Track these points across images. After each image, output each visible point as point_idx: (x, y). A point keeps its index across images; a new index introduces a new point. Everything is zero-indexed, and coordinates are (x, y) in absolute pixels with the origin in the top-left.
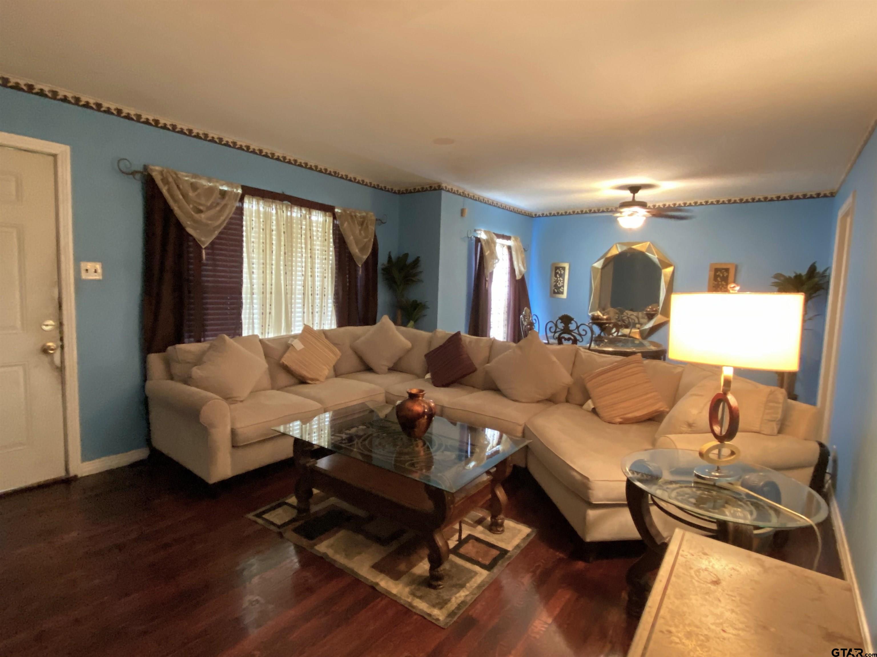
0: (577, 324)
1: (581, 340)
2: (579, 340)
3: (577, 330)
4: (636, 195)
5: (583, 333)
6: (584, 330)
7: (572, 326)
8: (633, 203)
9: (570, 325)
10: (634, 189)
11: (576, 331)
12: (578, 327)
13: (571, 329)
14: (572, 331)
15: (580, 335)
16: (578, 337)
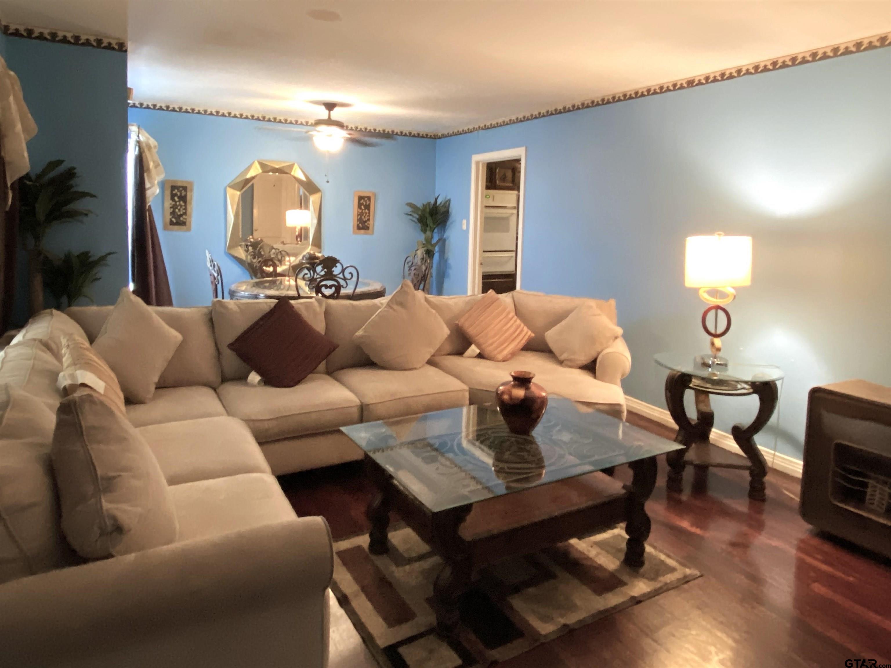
0: (343, 267)
1: (345, 285)
2: (342, 286)
3: (342, 274)
4: (331, 112)
5: (348, 276)
6: (351, 273)
7: (337, 270)
8: (330, 122)
9: (334, 269)
10: (330, 106)
11: (341, 276)
12: (343, 271)
13: (335, 273)
14: (336, 276)
15: (345, 279)
16: (342, 282)
